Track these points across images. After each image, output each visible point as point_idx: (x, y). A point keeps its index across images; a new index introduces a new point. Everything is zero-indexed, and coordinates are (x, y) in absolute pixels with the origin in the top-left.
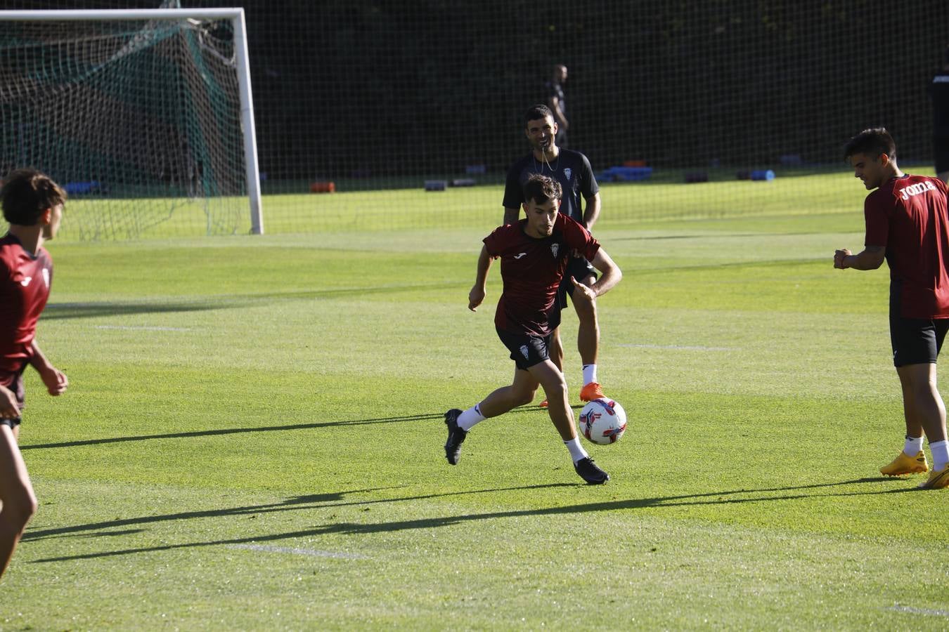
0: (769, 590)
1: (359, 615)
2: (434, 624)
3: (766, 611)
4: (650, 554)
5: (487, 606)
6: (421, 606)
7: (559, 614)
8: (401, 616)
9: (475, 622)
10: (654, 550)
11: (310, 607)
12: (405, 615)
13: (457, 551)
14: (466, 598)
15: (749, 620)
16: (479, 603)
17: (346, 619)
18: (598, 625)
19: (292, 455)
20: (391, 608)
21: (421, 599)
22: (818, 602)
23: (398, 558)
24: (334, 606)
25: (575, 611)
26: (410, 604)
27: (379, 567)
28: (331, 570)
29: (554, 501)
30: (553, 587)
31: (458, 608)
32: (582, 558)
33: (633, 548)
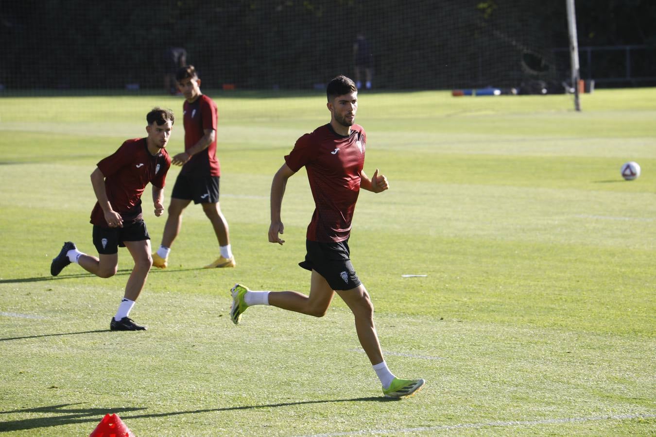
0: (285, 339)
1: (40, 353)
2: (85, 358)
3: (283, 352)
4: (218, 318)
5: (119, 348)
6: (78, 347)
7: (161, 353)
8: (66, 354)
9: (110, 357)
10: (221, 316)
11: (10, 348)
12: (68, 353)
13: (103, 315)
14: (106, 343)
15: (272, 357)
16: (114, 346)
17: (32, 354)
18: (184, 359)
19: (7, 256)
20: (60, 348)
21: (79, 343)
22: (313, 346)
23: (67, 320)
24: (25, 347)
25: (171, 351)
26: (72, 347)
27: (55, 324)
28: (25, 326)
29: (164, 287)
30: (159, 337)
31: (101, 349)
32: (178, 320)
33: (208, 314)
